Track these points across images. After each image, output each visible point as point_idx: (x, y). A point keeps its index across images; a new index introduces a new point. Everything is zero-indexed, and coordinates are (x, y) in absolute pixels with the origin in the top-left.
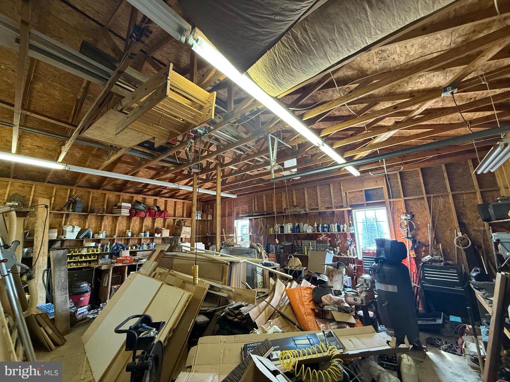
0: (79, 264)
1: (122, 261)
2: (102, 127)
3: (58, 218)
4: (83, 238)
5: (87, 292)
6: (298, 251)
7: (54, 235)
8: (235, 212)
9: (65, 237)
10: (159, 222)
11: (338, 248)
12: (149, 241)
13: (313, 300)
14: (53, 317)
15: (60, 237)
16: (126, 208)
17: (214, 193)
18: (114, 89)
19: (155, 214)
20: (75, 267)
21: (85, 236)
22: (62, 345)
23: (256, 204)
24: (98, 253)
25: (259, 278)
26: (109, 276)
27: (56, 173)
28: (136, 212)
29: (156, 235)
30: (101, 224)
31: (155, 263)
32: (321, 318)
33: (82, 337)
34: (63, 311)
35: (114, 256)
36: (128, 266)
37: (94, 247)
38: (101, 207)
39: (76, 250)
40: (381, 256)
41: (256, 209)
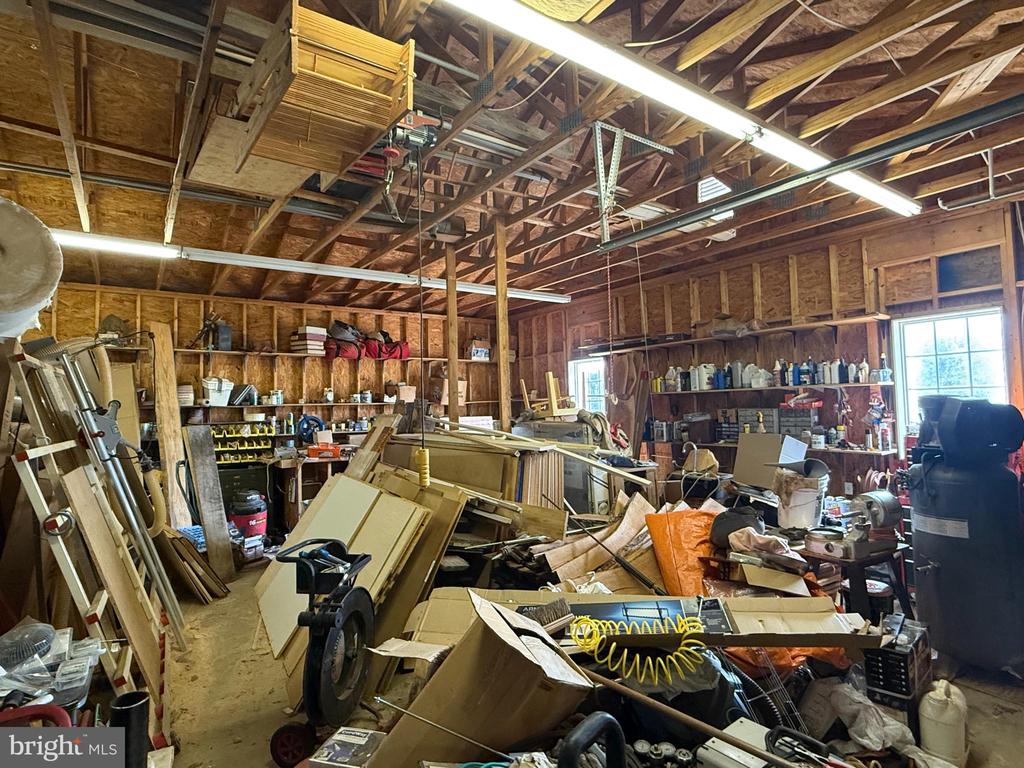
0: (240, 457)
1: (317, 453)
2: (218, 156)
3: (190, 363)
4: (240, 404)
5: (259, 510)
6: (728, 437)
7: (189, 399)
8: (570, 341)
9: (208, 402)
10: (391, 371)
11: (842, 428)
12: (373, 411)
13: (710, 541)
14: (205, 550)
15: (199, 401)
16: (316, 338)
17: (491, 291)
18: (218, 68)
19: (380, 349)
20: (234, 462)
21: (245, 400)
22: (223, 597)
23: (621, 317)
24: (273, 434)
25: (599, 493)
26: (297, 481)
27: (170, 267)
28: (339, 348)
29: (387, 399)
30: (272, 374)
31: (375, 454)
32: (720, 579)
33: (256, 587)
34: (219, 540)
35: (304, 443)
36: (332, 463)
37: (263, 423)
38: (267, 337)
39: (231, 428)
40: (931, 444)
41: (622, 331)
